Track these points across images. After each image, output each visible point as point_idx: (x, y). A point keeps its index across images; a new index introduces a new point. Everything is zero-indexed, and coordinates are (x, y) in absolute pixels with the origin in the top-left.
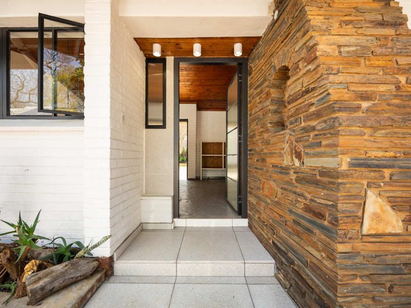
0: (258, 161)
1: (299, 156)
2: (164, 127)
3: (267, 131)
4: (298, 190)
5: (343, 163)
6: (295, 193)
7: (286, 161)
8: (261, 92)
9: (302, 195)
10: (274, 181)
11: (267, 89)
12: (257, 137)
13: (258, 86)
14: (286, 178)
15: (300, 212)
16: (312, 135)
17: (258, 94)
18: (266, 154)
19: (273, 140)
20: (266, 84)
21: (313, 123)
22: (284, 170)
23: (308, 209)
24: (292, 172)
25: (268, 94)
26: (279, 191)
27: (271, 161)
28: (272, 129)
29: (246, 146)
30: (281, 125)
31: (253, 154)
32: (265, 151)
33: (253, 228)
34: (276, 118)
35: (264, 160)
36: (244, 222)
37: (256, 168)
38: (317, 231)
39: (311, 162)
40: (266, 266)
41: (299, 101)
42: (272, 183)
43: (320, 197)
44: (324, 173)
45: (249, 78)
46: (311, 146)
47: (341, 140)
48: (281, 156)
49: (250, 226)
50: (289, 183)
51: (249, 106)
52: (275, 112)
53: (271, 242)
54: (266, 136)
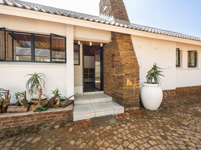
0: (107, 75)
1: (117, 73)
2: (79, 65)
3: (110, 67)
4: (117, 80)
5: (124, 74)
6: (116, 81)
7: (115, 75)
8: (108, 57)
9: (118, 81)
10: (112, 79)
11: (110, 57)
12: (107, 69)
13: (107, 55)
14: (114, 78)
15: (117, 84)
16: (119, 69)
17: (107, 57)
18: (109, 73)
19: (111, 70)
20: (109, 56)
21: (120, 67)
22: (114, 76)
23: (119, 83)
24: (116, 77)
25: (110, 58)
26: (113, 81)
27: (111, 75)
28: (111, 67)
29: (103, 71)
30: (113, 66)
31: (105, 73)
32: (109, 72)
33: (106, 93)
34: (112, 65)
35: (109, 75)
36: (103, 92)
37: (107, 77)
38: (120, 87)
39: (119, 75)
40: (110, 99)
41: (117, 63)
42: (111, 80)
43: (121, 80)
44: (121, 76)
45: (104, 52)
46: (119, 72)
47: (124, 71)
48: (113, 73)
49: (104, 93)
50: (115, 79)
51: (104, 59)
52: (112, 63)
53: (111, 94)
54: (109, 68)
